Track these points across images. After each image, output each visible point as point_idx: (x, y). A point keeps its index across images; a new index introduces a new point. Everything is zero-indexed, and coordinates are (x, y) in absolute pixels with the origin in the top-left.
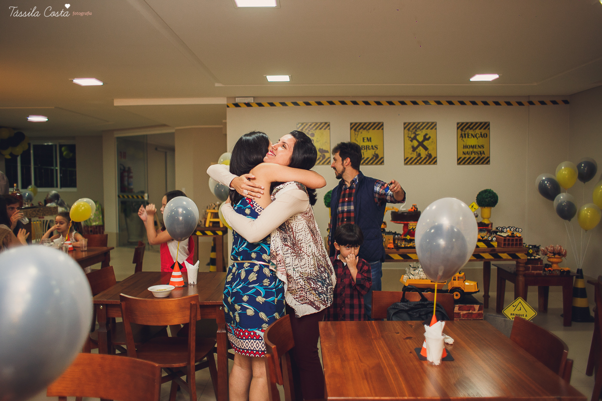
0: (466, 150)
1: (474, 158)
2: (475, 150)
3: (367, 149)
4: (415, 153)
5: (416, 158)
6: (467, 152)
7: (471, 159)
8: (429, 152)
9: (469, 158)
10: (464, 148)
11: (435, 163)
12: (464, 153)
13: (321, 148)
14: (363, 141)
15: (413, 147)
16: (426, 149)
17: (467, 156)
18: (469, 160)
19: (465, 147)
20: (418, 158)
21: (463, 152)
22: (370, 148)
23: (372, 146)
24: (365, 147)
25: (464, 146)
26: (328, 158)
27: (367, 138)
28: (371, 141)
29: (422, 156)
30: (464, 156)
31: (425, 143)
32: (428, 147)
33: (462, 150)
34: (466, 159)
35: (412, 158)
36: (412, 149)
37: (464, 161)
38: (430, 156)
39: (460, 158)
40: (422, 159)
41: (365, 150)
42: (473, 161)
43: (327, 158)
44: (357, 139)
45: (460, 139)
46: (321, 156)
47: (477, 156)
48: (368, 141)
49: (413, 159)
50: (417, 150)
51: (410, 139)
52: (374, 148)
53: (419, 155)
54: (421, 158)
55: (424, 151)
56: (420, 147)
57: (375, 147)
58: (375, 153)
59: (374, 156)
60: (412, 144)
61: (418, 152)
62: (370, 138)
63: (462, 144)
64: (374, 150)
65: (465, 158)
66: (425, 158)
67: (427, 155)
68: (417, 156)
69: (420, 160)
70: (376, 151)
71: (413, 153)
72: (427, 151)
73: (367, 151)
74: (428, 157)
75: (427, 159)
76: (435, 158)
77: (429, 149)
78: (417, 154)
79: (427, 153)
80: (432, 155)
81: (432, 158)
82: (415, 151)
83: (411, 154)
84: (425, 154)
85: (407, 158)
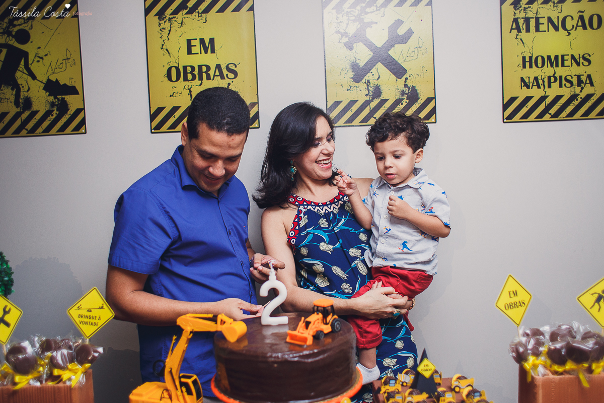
0: (531, 73)
1: (558, 98)
2: (560, 71)
3: (201, 78)
4: (362, 86)
5: (367, 103)
6: (536, 79)
7: (548, 101)
8: (410, 83)
9: (543, 98)
10: (524, 67)
11: (431, 116)
12: (525, 83)
13: (53, 78)
14: (189, 52)
15: (354, 66)
16: (398, 71)
17: (536, 93)
18: (542, 107)
19: (528, 62)
20: (374, 104)
21: (522, 80)
22: (211, 73)
23: (218, 67)
24: (196, 72)
25: (524, 58)
26: (79, 111)
27: (202, 41)
28: (213, 51)
29: (383, 97)
30: (523, 93)
31: (396, 53)
32: (404, 65)
33: (517, 73)
34: (531, 103)
35: (352, 103)
36: (351, 74)
37: (524, 110)
38: (412, 95)
39: (513, 99)
40: (387, 105)
41: (197, 82)
42: (553, 111)
43: (71, 111)
44: (168, 45)
45: (510, 37)
46: (53, 104)
47: (567, 92)
48: (206, 52)
49: (355, 108)
50: (368, 77)
51: (345, 40)
52: (225, 72)
53: (377, 92)
54: (384, 101)
55: (393, 77)
56: (379, 66)
57: (227, 68)
60: (351, 56)
61: (373, 82)
62: (212, 41)
63: (516, 52)
64: (226, 81)
65: (528, 99)
66: (398, 102)
67: (403, 93)
68: (369, 96)
69: (381, 109)
70: (232, 82)
71: (357, 85)
72: (403, 79)
73: (202, 83)
74: (407, 99)
75: (403, 106)
76: (429, 100)
77: (409, 73)
78: (369, 91)
79: (403, 87)
80: (419, 92)
81: (419, 101)
82: (363, 81)
83: (348, 90)
84: (394, 89)
85: (337, 103)
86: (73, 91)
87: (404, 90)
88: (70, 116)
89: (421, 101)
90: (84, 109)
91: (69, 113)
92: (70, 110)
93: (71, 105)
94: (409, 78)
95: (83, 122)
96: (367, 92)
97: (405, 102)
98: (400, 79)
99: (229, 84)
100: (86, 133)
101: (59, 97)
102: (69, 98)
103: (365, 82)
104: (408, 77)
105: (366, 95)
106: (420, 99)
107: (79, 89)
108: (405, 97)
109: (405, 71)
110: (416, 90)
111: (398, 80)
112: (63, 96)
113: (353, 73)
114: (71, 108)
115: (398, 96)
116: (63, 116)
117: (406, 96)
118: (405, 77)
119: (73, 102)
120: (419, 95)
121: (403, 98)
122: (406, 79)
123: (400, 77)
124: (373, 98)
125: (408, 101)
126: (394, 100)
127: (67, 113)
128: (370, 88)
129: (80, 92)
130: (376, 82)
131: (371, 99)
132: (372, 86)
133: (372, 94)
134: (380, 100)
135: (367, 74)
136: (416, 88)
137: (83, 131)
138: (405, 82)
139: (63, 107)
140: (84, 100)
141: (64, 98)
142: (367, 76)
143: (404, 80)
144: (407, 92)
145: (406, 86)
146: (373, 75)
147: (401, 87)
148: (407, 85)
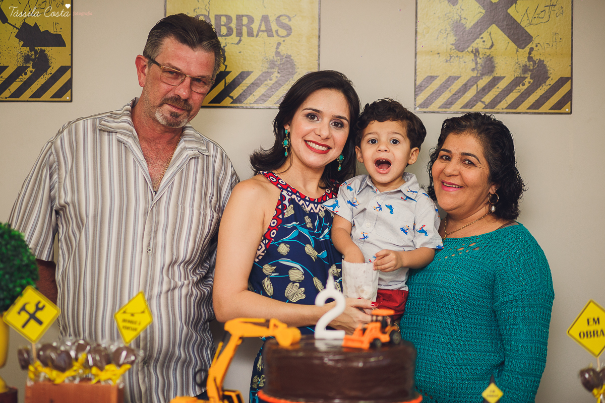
4: (468, 56)
5: (474, 81)
8: (536, 56)
11: (564, 104)
13: (31, 22)
15: (458, 28)
16: (520, 37)
20: (483, 83)
22: (255, 26)
23: (265, 19)
24: (233, 25)
26: (63, 70)
29: (498, 73)
31: (519, 12)
32: (529, 30)
35: (451, 80)
36: (452, 39)
38: (539, 72)
40: (502, 85)
41: (234, 38)
43: (53, 69)
46: (27, 58)
49: (456, 86)
50: (478, 44)
52: (274, 26)
53: (489, 65)
54: (496, 81)
55: (512, 46)
56: (494, 29)
57: (278, 21)
58: (278, 53)
59: (272, 64)
61: (484, 52)
64: (275, 40)
66: (517, 81)
67: (525, 69)
68: (476, 72)
69: (493, 90)
70: (284, 41)
71: (460, 54)
72: (527, 49)
73: (240, 40)
74: (531, 78)
75: (525, 87)
76: (563, 81)
77: (536, 41)
78: (477, 63)
79: (526, 60)
80: (548, 68)
81: (548, 82)
82: (470, 49)
83: (447, 61)
84: (514, 63)
85: (432, 78)
86: (57, 41)
87: (528, 63)
88: (50, 76)
89: (551, 82)
90: (71, 67)
91: (49, 71)
92: (51, 68)
93: (53, 60)
94: (535, 49)
95: (68, 86)
96: (473, 66)
97: (528, 81)
98: (523, 48)
99: (279, 44)
100: (71, 101)
101: (36, 48)
102: (51, 51)
103: (472, 52)
104: (534, 46)
105: (473, 70)
106: (550, 79)
107: (66, 38)
108: (528, 75)
109: (528, 38)
110: (545, 66)
111: (520, 50)
112: (43, 48)
113: (455, 38)
114: (52, 65)
115: (518, 73)
116: (40, 76)
117: (530, 73)
118: (530, 46)
119: (56, 57)
120: (549, 72)
121: (526, 75)
122: (532, 49)
123: (523, 46)
124: (482, 75)
125: (532, 81)
126: (513, 78)
127: (46, 71)
128: (478, 59)
129: (68, 43)
130: (488, 52)
131: (479, 75)
132: (481, 56)
133: (481, 68)
134: (491, 77)
135: (475, 39)
136: (545, 63)
137: (68, 98)
138: (530, 53)
139: (42, 63)
140: (72, 55)
141: (45, 51)
142: (475, 42)
143: (529, 50)
144: (531, 68)
145: (530, 58)
146: (484, 41)
147: (524, 60)
148: (532, 57)
